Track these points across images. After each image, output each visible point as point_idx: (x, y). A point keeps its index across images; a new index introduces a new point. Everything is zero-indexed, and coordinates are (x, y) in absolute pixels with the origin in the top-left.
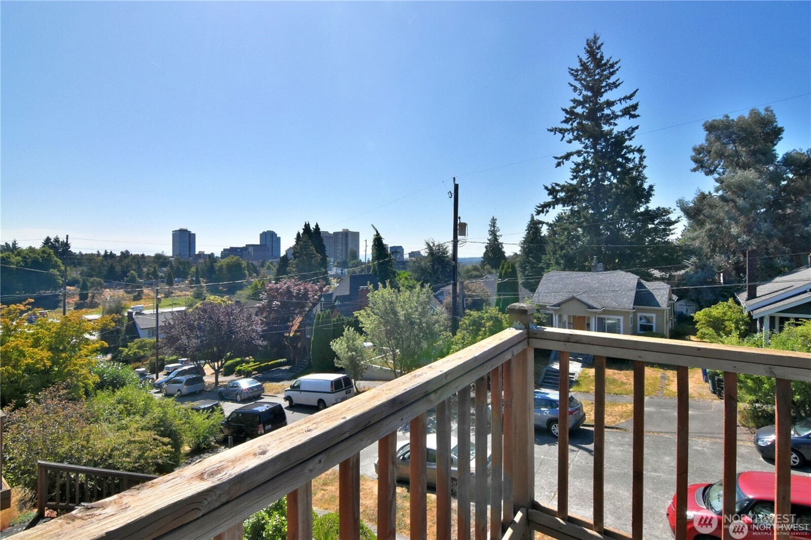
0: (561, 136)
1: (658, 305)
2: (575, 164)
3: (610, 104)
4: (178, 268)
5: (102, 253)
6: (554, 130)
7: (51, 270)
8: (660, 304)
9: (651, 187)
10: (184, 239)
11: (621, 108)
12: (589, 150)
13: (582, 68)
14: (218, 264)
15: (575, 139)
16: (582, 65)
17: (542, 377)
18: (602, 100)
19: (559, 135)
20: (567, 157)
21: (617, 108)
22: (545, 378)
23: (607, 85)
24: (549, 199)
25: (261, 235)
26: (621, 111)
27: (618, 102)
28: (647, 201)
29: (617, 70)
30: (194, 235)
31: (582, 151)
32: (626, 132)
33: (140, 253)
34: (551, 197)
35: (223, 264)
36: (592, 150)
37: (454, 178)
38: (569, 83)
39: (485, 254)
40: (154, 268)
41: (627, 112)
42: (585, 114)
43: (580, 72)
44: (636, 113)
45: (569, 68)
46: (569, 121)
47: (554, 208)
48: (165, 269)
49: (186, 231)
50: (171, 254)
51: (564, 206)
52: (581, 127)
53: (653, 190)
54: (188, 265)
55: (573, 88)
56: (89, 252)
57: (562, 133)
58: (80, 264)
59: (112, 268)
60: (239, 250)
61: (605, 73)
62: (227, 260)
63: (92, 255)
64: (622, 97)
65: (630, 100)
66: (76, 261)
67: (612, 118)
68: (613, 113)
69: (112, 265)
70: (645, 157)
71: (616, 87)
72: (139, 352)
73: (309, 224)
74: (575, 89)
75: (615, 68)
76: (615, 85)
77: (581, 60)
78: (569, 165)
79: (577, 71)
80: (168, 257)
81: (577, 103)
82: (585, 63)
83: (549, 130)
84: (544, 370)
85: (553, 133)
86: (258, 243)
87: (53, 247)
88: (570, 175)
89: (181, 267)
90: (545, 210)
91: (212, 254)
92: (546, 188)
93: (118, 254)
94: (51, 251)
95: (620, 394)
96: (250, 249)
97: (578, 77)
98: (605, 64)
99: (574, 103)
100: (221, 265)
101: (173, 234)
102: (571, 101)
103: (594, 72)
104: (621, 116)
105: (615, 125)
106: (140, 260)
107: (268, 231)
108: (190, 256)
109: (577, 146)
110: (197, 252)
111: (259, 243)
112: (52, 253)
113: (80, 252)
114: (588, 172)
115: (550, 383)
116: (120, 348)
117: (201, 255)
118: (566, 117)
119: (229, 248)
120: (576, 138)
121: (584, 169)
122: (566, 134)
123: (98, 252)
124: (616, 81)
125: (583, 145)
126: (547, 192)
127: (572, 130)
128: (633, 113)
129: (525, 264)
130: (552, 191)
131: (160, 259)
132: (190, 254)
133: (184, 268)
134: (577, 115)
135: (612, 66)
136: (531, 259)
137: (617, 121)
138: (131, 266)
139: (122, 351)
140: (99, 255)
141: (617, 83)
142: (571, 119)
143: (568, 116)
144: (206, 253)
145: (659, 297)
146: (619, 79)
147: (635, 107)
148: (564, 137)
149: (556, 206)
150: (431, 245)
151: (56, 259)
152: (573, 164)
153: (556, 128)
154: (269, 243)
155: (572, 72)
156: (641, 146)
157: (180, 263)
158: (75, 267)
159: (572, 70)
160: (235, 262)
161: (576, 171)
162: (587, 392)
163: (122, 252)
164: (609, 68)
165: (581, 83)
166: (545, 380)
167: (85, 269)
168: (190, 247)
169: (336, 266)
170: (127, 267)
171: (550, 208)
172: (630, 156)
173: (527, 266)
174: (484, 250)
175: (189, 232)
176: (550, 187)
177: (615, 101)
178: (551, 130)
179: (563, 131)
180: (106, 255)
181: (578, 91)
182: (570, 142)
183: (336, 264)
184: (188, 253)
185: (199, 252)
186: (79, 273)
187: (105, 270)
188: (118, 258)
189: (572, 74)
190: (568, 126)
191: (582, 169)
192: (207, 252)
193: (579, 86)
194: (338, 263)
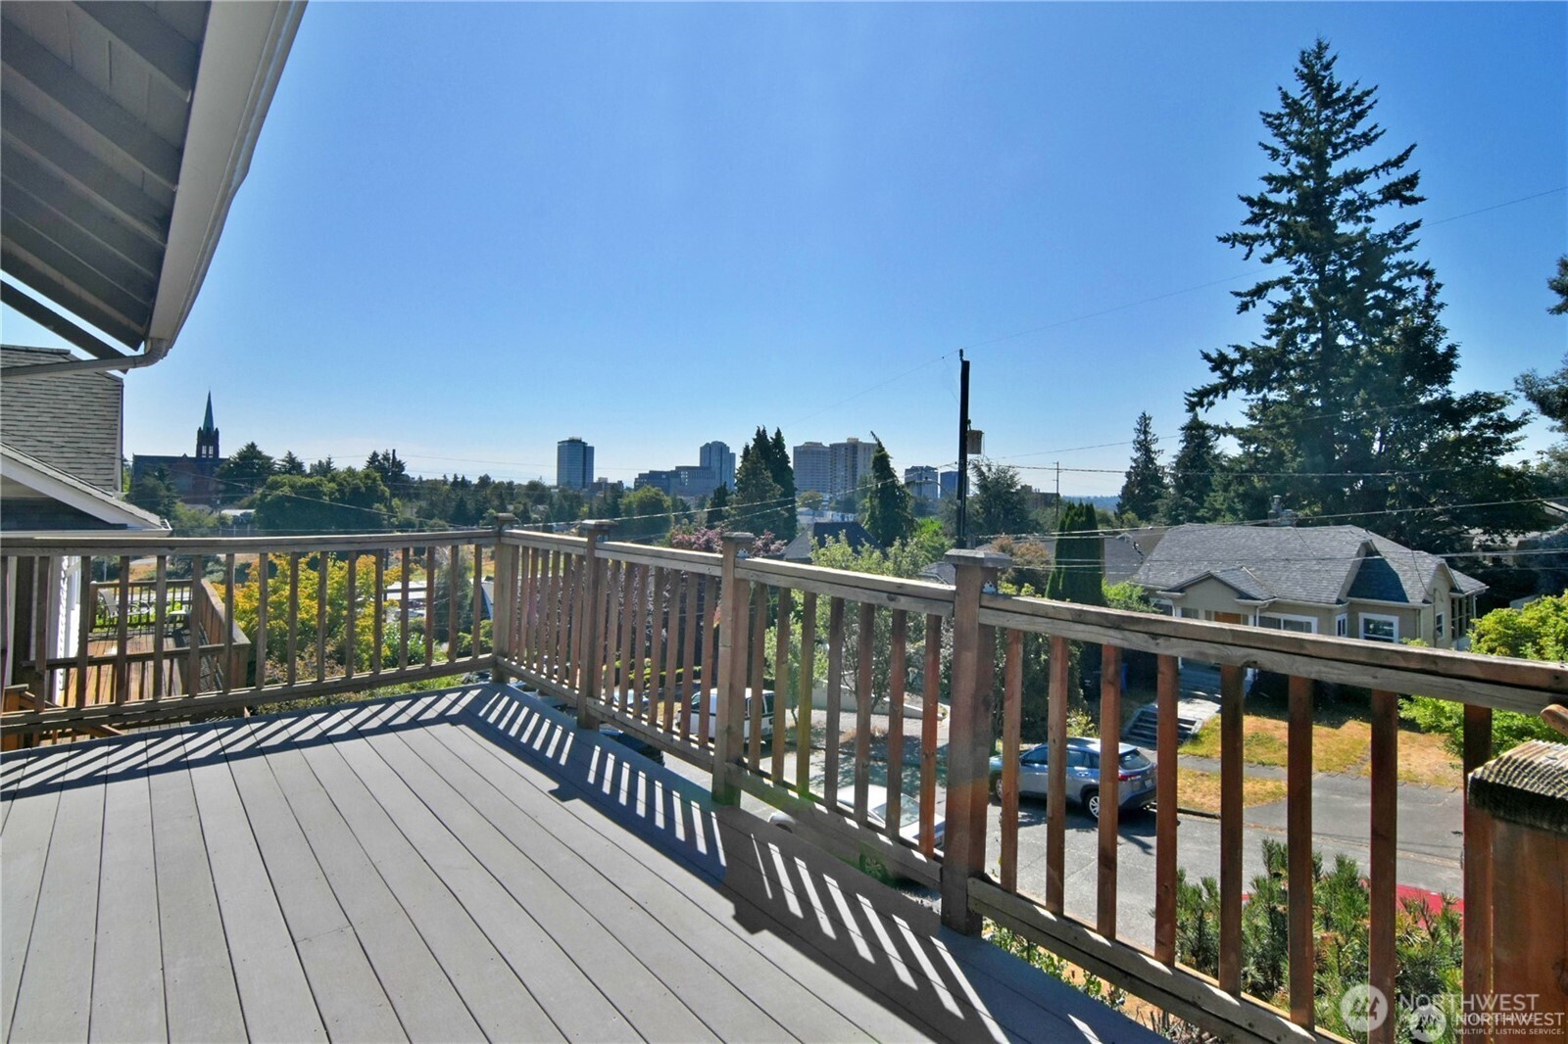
0: (1246, 249)
1: (1403, 598)
2: (1275, 306)
3: (1354, 178)
4: (561, 506)
5: (451, 479)
6: (1232, 239)
7: (376, 505)
8: (1409, 597)
9: (1452, 349)
10: (576, 455)
11: (1381, 187)
12: (1305, 275)
13: (1287, 110)
14: (625, 501)
15: (1277, 255)
16: (1287, 105)
17: (1130, 723)
18: (1336, 170)
19: (1242, 249)
20: (1260, 291)
21: (1371, 187)
22: (1135, 726)
23: (1347, 140)
24: (1215, 378)
25: (701, 448)
26: (1379, 192)
27: (1373, 175)
28: (1445, 381)
29: (1370, 107)
30: (592, 449)
31: (1291, 278)
32: (1392, 235)
33: (506, 480)
34: (1218, 373)
35: (633, 499)
36: (1315, 276)
37: (961, 351)
38: (1260, 144)
39: (1126, 489)
40: (525, 505)
41: (1392, 193)
42: (1294, 203)
43: (1285, 120)
44: (1416, 192)
45: (1261, 113)
46: (1261, 220)
47: (1225, 397)
48: (541, 507)
49: (580, 441)
50: (555, 483)
51: (1249, 392)
52: (1286, 230)
53: (1455, 356)
54: (577, 501)
55: (1269, 152)
56: (431, 477)
57: (1247, 245)
58: (417, 496)
59: (461, 504)
60: (664, 476)
61: (1341, 116)
62: (640, 493)
63: (436, 482)
64: (1379, 165)
65: (1398, 167)
66: (412, 491)
67: (1360, 208)
68: (1362, 197)
69: (461, 499)
70: (1439, 286)
71: (1369, 142)
72: (487, 642)
73: (764, 431)
74: (1275, 154)
75: (1366, 105)
76: (1367, 139)
77: (1285, 96)
78: (1264, 308)
79: (1279, 117)
80: (550, 488)
81: (1278, 183)
82: (1295, 102)
83: (1220, 239)
84: (1137, 712)
85: (1229, 245)
86: (697, 463)
87: (381, 468)
88: (1263, 328)
89: (566, 504)
90: (1206, 401)
91: (620, 483)
92: (1207, 357)
93: (475, 481)
94: (377, 474)
95: (1270, 765)
96: (684, 475)
97: (1283, 129)
98: (1343, 98)
99: (1270, 184)
100: (630, 502)
101: (559, 448)
102: (1264, 179)
103: (1318, 115)
104: (1381, 202)
105: (1370, 220)
106: (506, 491)
107: (714, 443)
108: (584, 486)
109: (1282, 268)
110: (595, 480)
111: (698, 465)
112: (378, 478)
113: (420, 478)
114: (1301, 322)
115: (1145, 736)
116: (461, 634)
117: (603, 484)
118: (1252, 212)
119: (648, 472)
120: (1280, 253)
121: (1292, 316)
122: (1256, 246)
123: (445, 476)
124: (1371, 130)
125: (1294, 267)
126: (1210, 365)
127: (1270, 236)
128: (1408, 194)
129: (1176, 510)
130: (1219, 362)
131: (536, 490)
132: (584, 483)
133: (571, 506)
134: (1277, 207)
135: (1359, 100)
136: (1188, 499)
137: (1372, 213)
138: (489, 502)
139: (464, 638)
140: (445, 482)
141: (1372, 135)
142: (1265, 216)
143: (1256, 210)
144: (609, 481)
145: (1410, 583)
146: (1376, 126)
147: (1411, 181)
148: (1251, 251)
149: (1230, 392)
150: (984, 469)
151: (382, 487)
152: (1270, 306)
153: (1235, 235)
154: (715, 464)
155: (1269, 120)
156: (1427, 264)
157: (565, 497)
158: (410, 500)
159: (1269, 116)
160: (652, 497)
161: (1275, 320)
162: (1207, 757)
163: (480, 478)
164: (1352, 105)
165: (1286, 141)
166: (1135, 731)
167: (424, 504)
168: (584, 470)
169: (833, 509)
170: (485, 503)
171: (1216, 396)
172: (1405, 284)
173: (1181, 515)
174: (1124, 481)
175: (584, 443)
176: (1214, 355)
177: (1365, 173)
178: (1225, 240)
179: (1248, 240)
180: (455, 483)
181: (1281, 158)
182: (1268, 260)
183: (833, 505)
184: (581, 481)
185: (600, 479)
186: (415, 510)
187: (452, 507)
188: (473, 488)
189: (1270, 124)
190: (1260, 230)
191: (1289, 316)
192: (612, 479)
193: (1282, 147)
194: (838, 503)
